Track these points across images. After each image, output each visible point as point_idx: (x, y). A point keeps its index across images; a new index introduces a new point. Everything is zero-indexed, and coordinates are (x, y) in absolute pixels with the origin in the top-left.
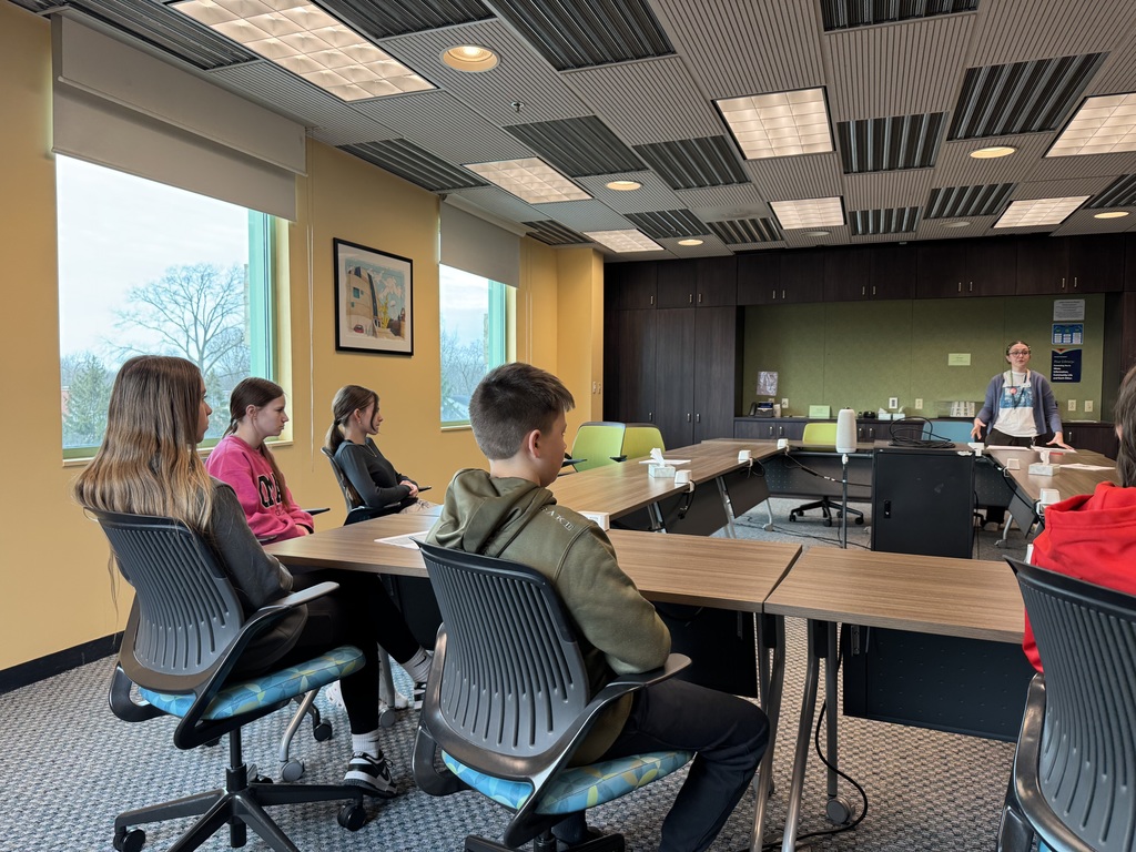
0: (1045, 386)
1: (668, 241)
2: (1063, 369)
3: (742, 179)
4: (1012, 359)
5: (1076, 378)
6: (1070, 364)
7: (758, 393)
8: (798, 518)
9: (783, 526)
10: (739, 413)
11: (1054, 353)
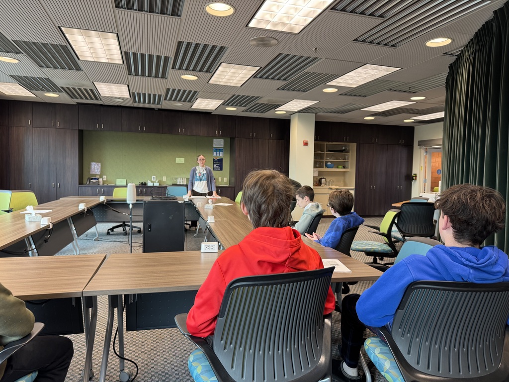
0: (211, 172)
1: (39, 93)
2: (217, 165)
3: (78, 69)
4: (199, 162)
5: (221, 169)
6: (219, 163)
7: (91, 173)
8: (111, 233)
9: (103, 238)
10: (81, 182)
11: (214, 160)
